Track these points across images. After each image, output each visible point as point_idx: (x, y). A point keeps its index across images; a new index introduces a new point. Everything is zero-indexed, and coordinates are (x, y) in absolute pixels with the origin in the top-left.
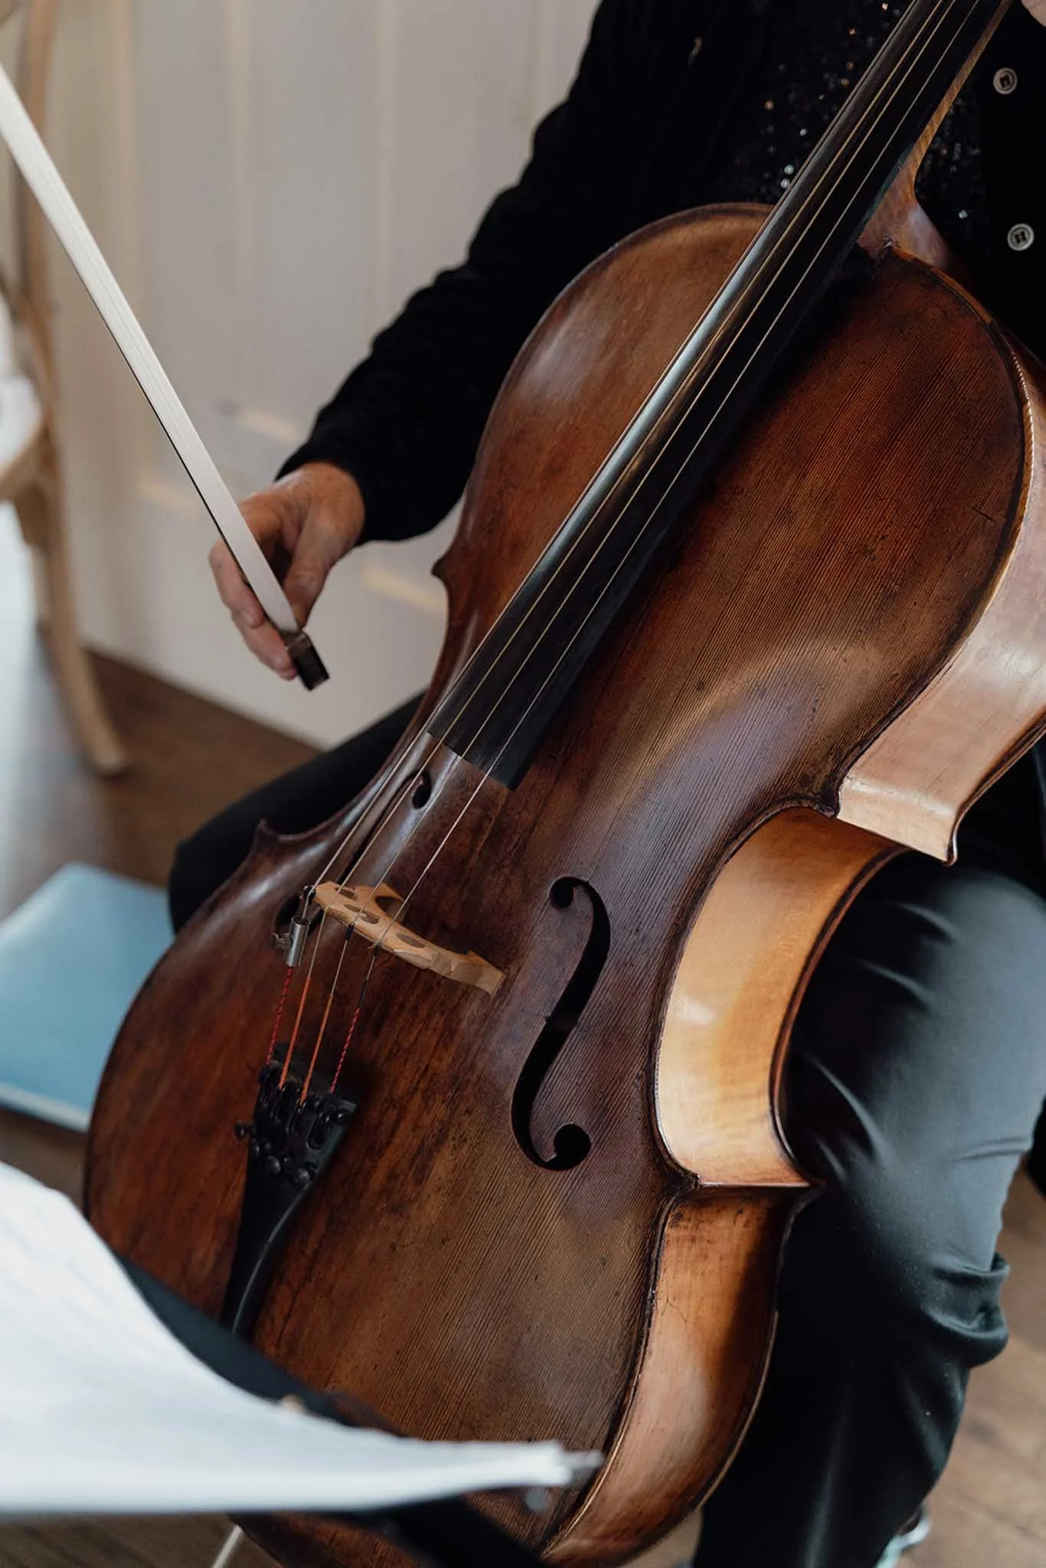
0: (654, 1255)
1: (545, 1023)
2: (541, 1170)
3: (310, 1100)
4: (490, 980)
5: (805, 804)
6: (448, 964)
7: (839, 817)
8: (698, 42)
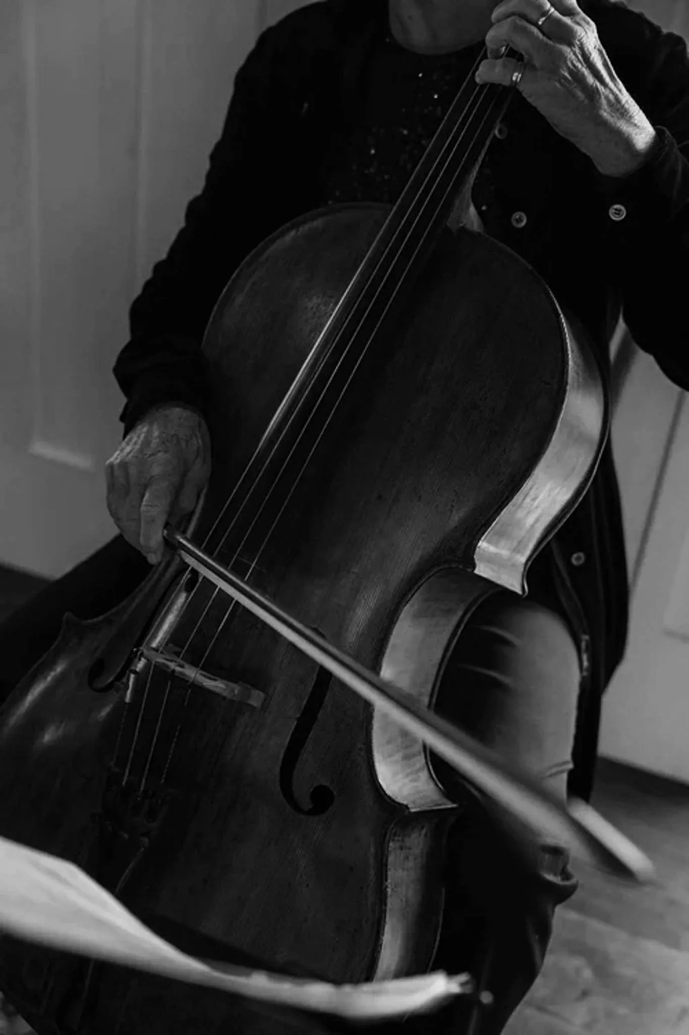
0: (384, 860)
1: (295, 723)
2: (302, 816)
3: (145, 791)
4: (256, 698)
5: (454, 565)
6: (233, 691)
7: (476, 572)
8: (306, 105)
